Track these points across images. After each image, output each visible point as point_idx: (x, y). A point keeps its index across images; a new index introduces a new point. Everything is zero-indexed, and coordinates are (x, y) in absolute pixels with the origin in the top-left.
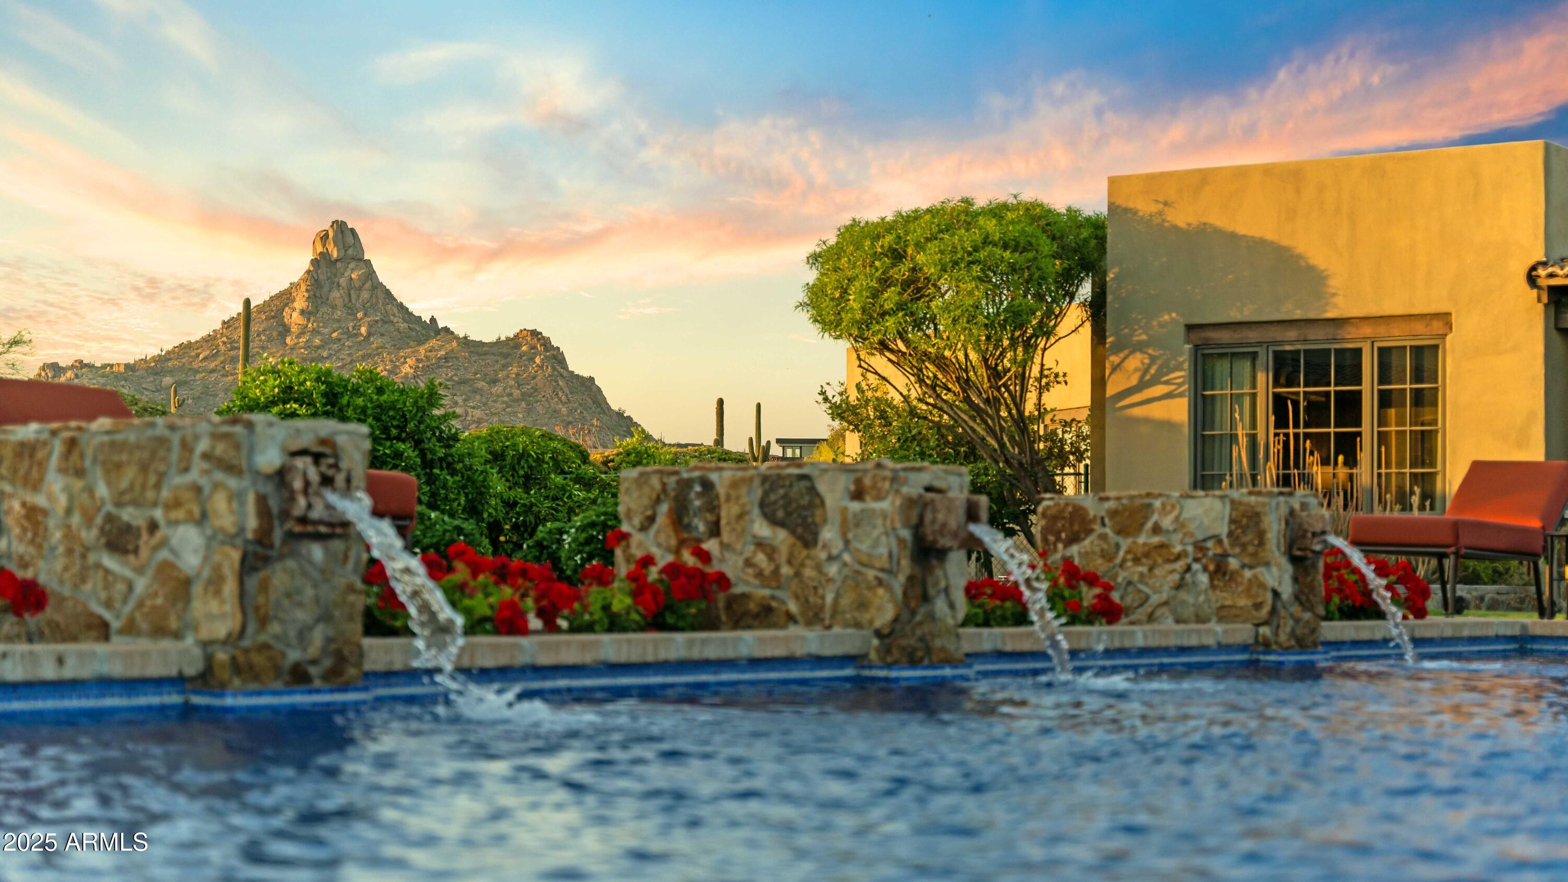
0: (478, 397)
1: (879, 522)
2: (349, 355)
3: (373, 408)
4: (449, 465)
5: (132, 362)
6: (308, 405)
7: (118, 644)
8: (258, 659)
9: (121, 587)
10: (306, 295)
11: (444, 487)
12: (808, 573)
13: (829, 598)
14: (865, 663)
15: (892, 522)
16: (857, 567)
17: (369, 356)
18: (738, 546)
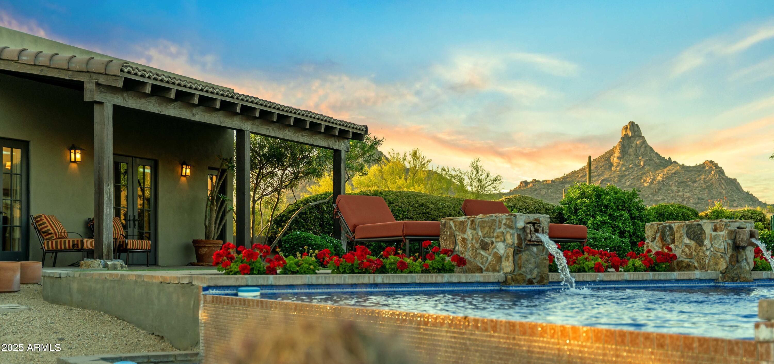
0: (688, 188)
1: (721, 238)
2: (636, 173)
3: (613, 199)
4: (641, 219)
5: (554, 179)
6: (590, 199)
7: (484, 273)
8: (518, 277)
9: (485, 259)
10: (619, 151)
11: (639, 226)
12: (701, 254)
13: (707, 261)
14: (718, 281)
15: (725, 238)
16: (715, 252)
17: (644, 173)
18: (680, 246)
